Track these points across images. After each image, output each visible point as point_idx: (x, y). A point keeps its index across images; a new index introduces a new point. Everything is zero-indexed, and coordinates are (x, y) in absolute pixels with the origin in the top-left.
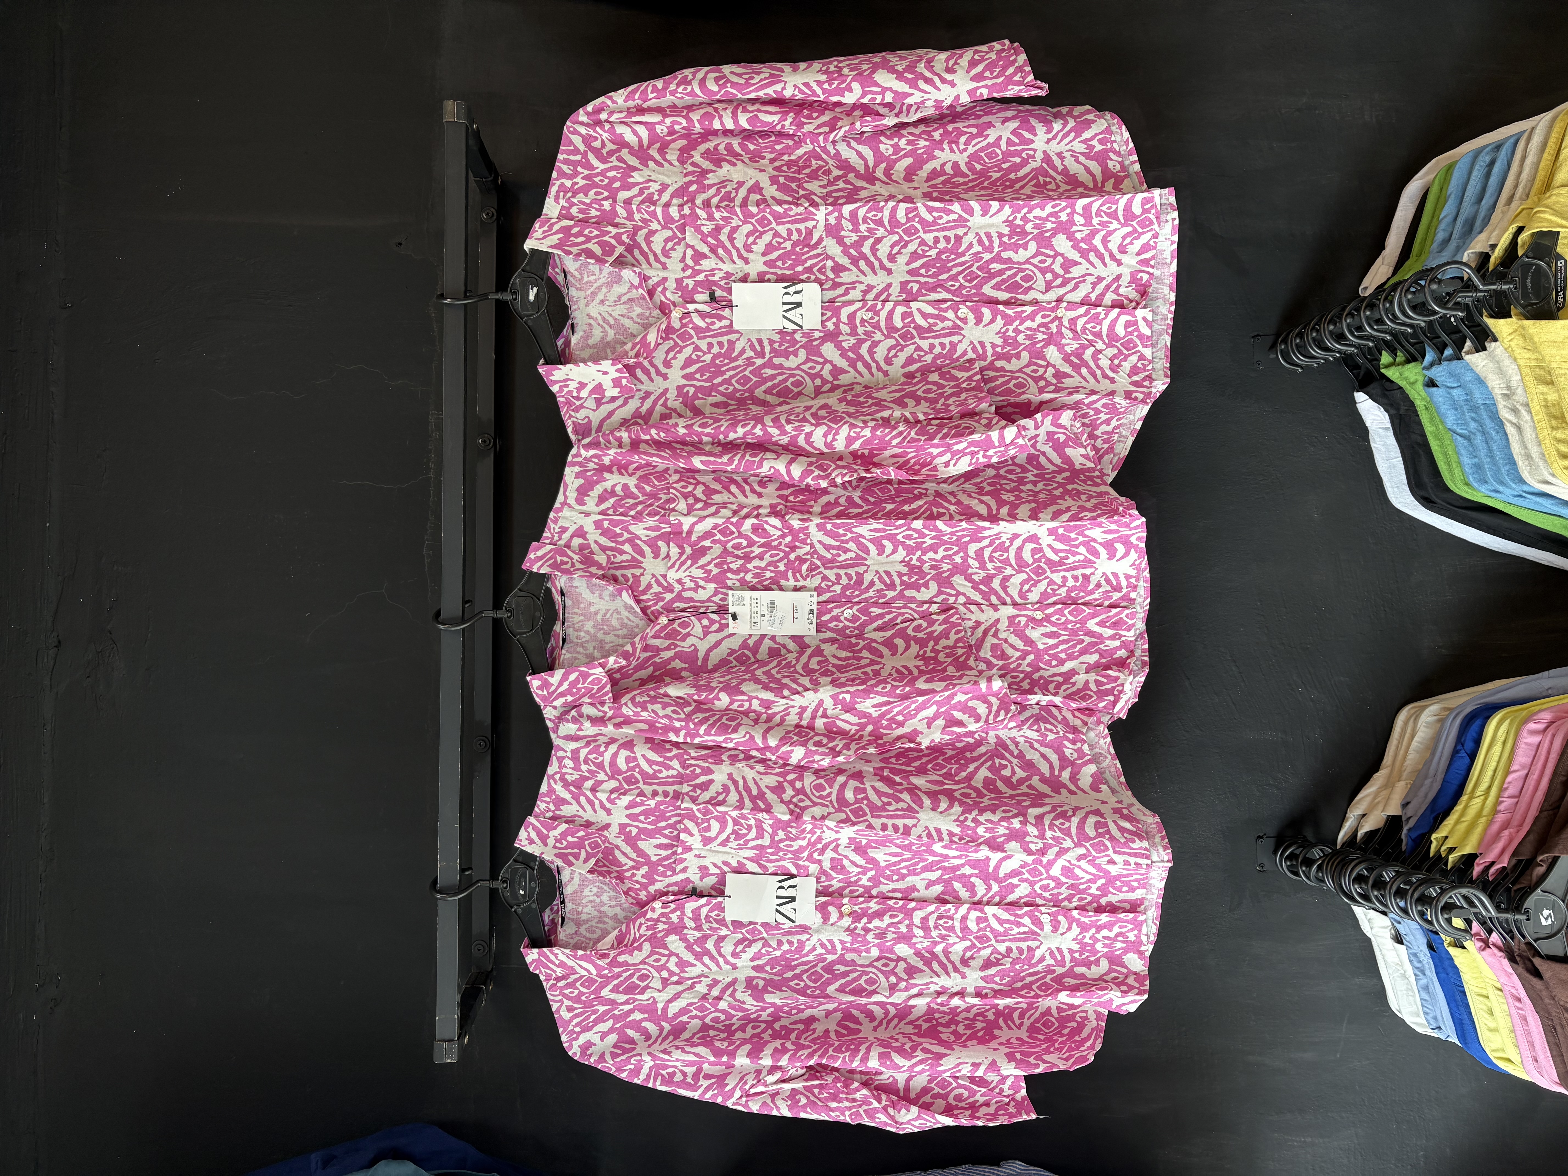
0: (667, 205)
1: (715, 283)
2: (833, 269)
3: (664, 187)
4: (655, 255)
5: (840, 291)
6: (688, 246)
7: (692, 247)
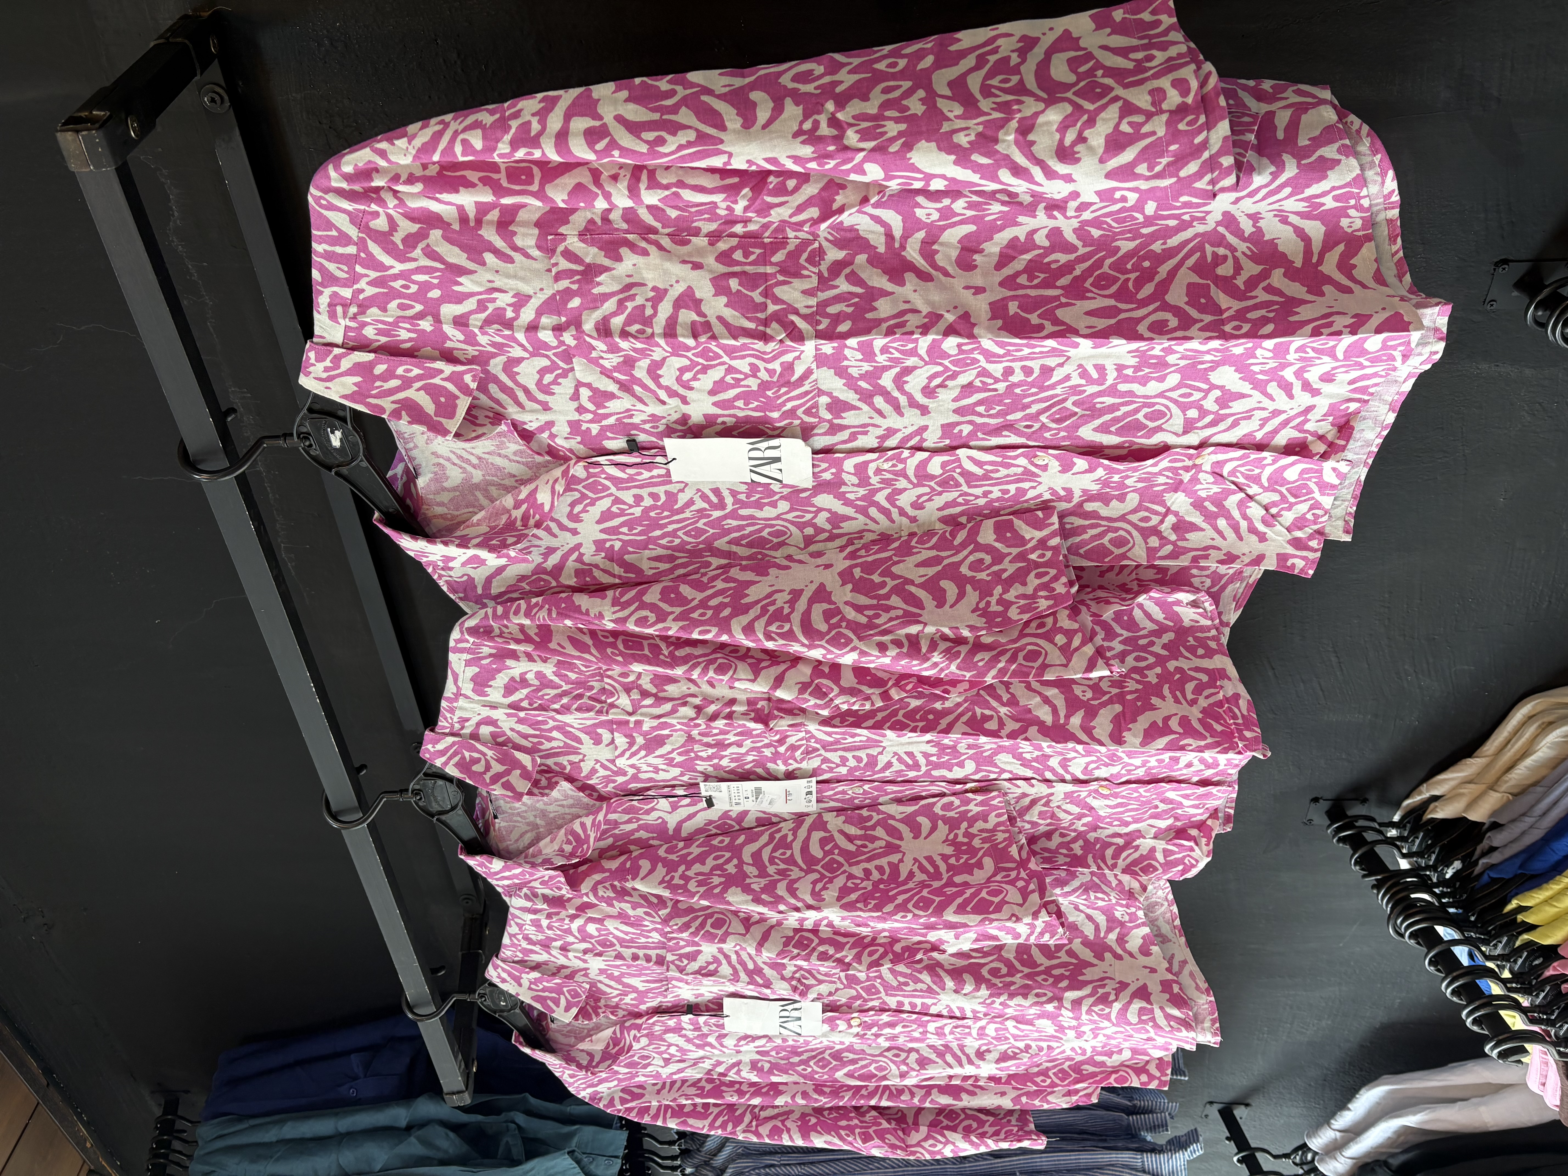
0: (533, 328)
1: (635, 426)
2: (829, 408)
3: (521, 300)
4: (527, 391)
5: (845, 435)
6: (579, 384)
7: (589, 386)
